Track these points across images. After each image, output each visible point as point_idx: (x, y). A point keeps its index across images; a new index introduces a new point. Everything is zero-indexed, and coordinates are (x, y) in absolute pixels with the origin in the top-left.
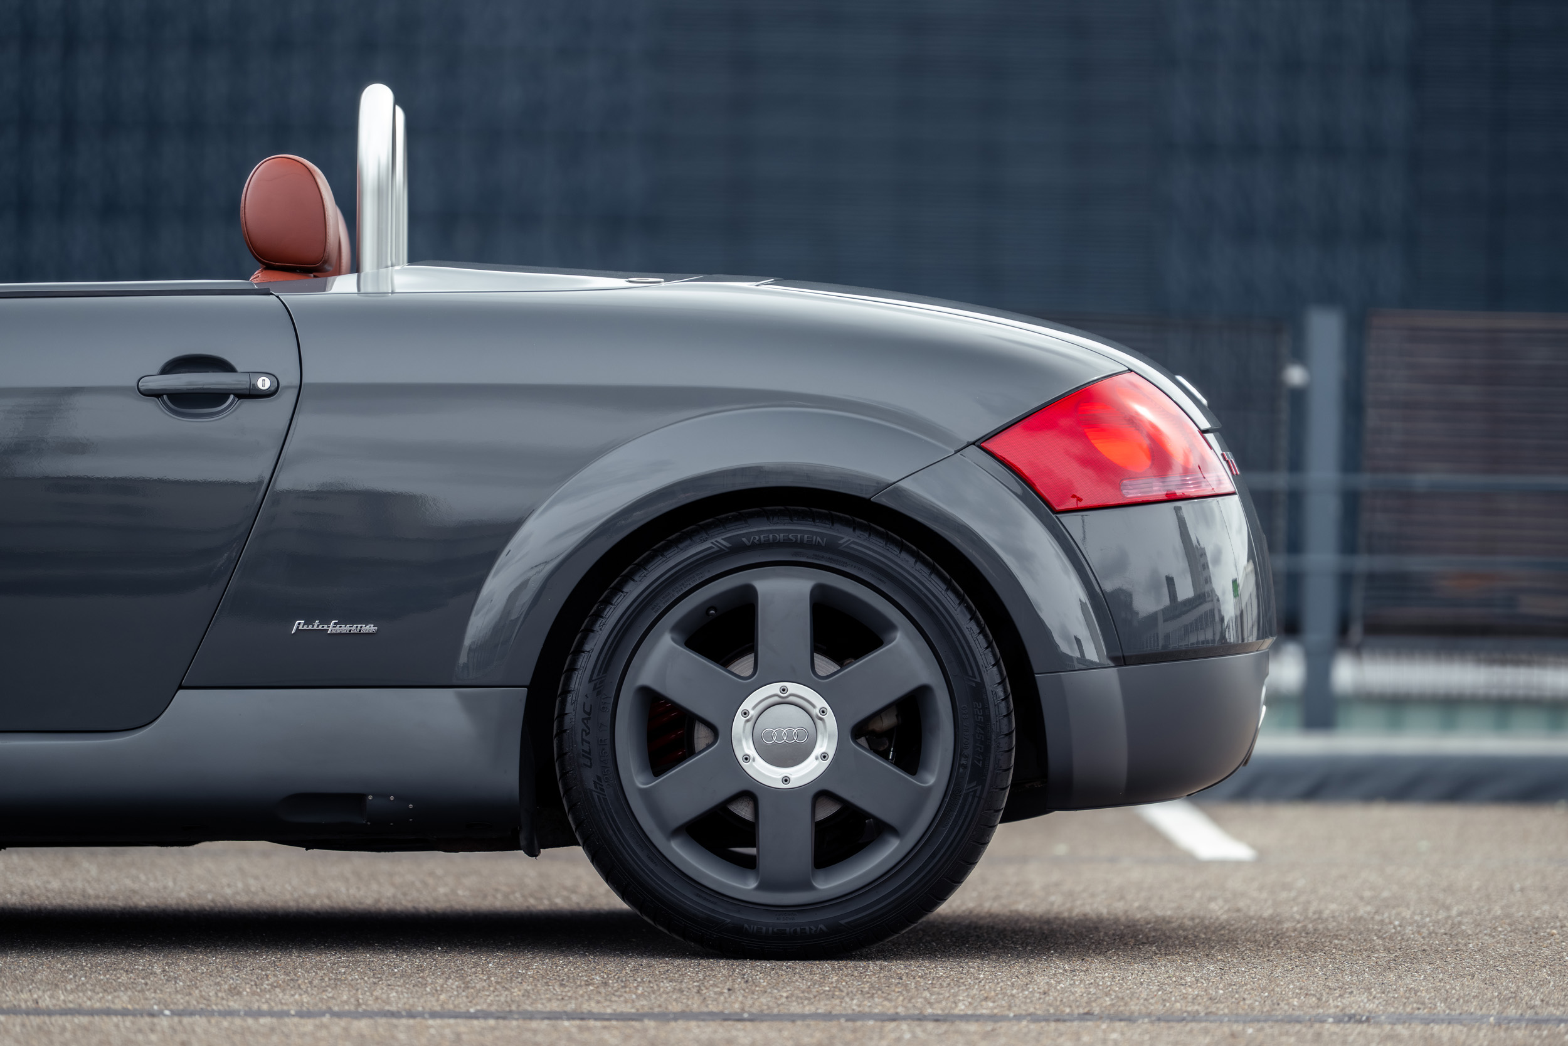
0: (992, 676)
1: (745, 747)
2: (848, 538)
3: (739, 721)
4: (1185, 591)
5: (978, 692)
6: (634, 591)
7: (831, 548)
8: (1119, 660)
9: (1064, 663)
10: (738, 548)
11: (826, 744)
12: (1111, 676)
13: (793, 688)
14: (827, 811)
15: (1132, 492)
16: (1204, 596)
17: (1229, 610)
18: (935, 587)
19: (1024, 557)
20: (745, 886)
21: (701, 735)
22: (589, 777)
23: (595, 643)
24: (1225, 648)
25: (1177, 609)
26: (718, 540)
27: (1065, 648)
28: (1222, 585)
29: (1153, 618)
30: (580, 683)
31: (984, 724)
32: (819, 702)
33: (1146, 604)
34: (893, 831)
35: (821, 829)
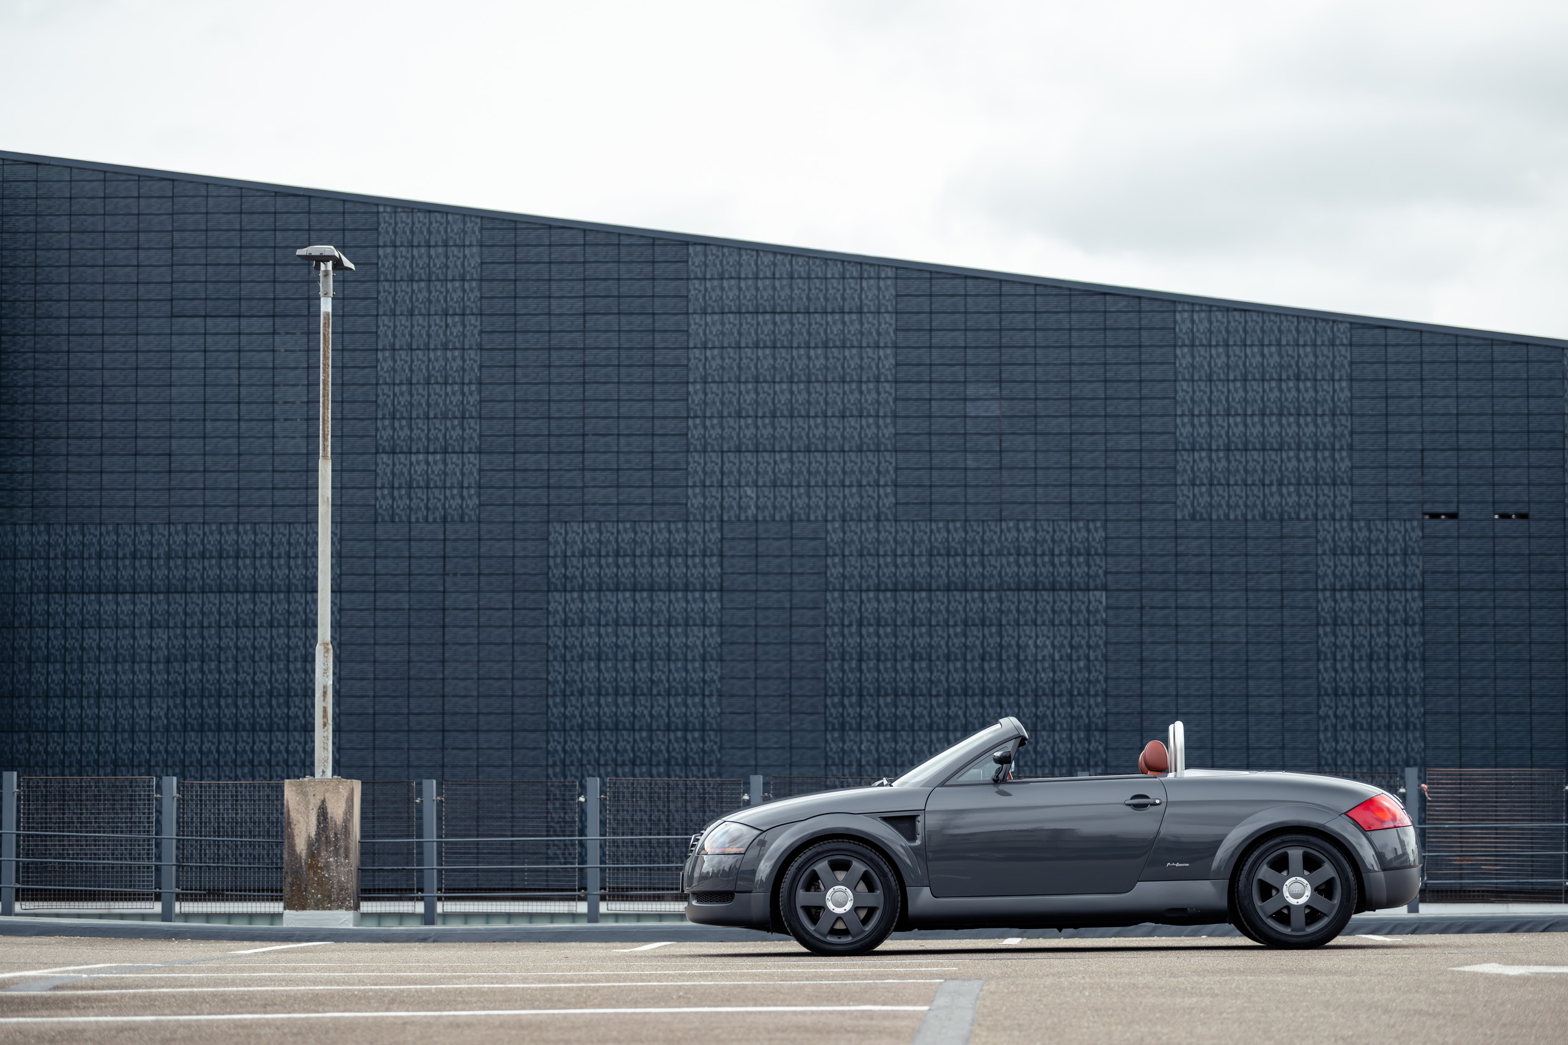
0: (1351, 874)
1: (1286, 894)
2: (1312, 839)
3: (1285, 887)
4: (1400, 852)
5: (1347, 878)
6: (1256, 854)
7: (1308, 842)
8: (1384, 870)
9: (1369, 871)
10: (1283, 842)
11: (1308, 893)
12: (1382, 874)
13: (1299, 878)
14: (1307, 911)
15: (1385, 826)
16: (1405, 853)
17: (1412, 859)
18: (1335, 851)
19: (1361, 846)
20: (1287, 931)
21: (1274, 892)
22: (1246, 903)
23: (1246, 868)
24: (1411, 867)
25: (1397, 857)
26: (1278, 840)
27: (1369, 867)
28: (1409, 852)
29: (1391, 860)
30: (1243, 878)
31: (1349, 887)
32: (1306, 882)
33: (1389, 855)
34: (1325, 915)
35: (1307, 915)
